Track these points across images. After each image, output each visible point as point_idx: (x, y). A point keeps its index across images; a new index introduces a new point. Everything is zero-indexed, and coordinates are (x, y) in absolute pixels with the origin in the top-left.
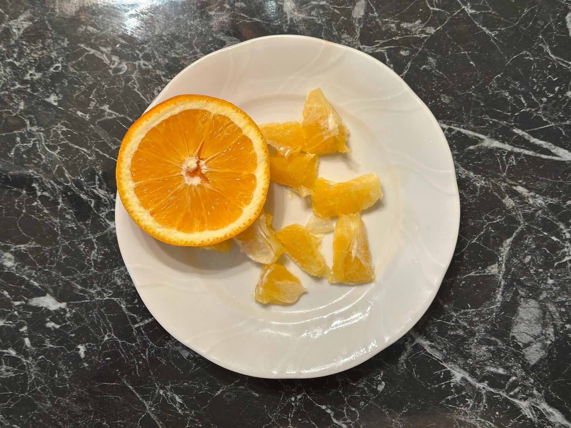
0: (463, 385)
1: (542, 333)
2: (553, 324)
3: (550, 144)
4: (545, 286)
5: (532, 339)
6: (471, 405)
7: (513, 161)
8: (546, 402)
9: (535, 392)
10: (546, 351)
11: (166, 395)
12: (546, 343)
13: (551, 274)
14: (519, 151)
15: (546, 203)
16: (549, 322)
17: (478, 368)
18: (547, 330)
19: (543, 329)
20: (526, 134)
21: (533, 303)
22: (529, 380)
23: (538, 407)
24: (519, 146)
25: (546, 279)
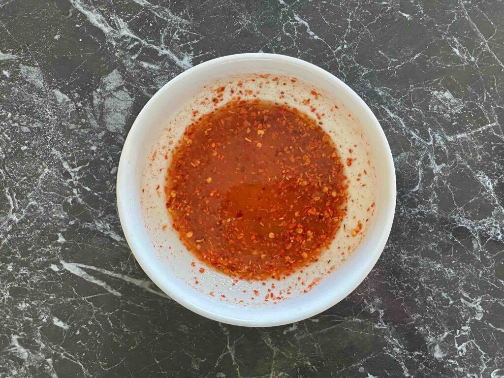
0: (182, 53)
1: (105, 99)
2: (93, 107)
3: (87, 280)
4: (99, 143)
5: (115, 94)
6: (175, 34)
7: (123, 265)
8: (104, 34)
9: (114, 44)
10: (102, 82)
11: (469, 56)
12: (101, 89)
13: (93, 155)
14: (117, 274)
15: (94, 223)
16: (97, 109)
17: (166, 69)
18: (100, 102)
19: (103, 103)
20: (109, 291)
21: (111, 129)
22: (119, 55)
23: (112, 29)
24: (116, 280)
25: (97, 150)
